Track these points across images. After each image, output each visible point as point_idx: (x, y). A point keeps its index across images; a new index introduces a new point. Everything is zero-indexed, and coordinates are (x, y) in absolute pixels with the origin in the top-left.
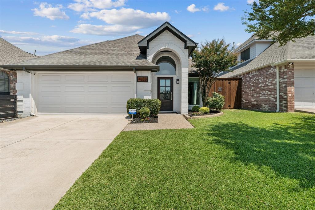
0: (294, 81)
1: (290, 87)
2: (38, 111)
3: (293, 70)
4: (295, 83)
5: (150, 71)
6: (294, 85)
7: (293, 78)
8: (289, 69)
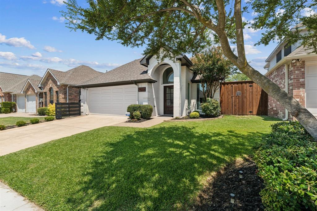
0: (304, 82)
1: (298, 90)
2: (90, 112)
3: (303, 67)
4: (305, 84)
5: (147, 83)
6: (304, 87)
7: (304, 78)
8: (296, 67)
